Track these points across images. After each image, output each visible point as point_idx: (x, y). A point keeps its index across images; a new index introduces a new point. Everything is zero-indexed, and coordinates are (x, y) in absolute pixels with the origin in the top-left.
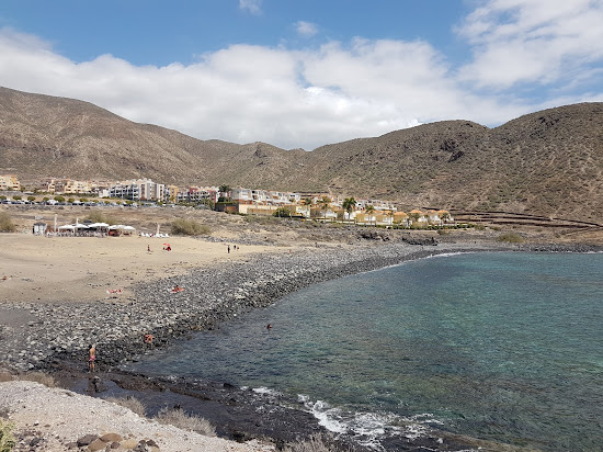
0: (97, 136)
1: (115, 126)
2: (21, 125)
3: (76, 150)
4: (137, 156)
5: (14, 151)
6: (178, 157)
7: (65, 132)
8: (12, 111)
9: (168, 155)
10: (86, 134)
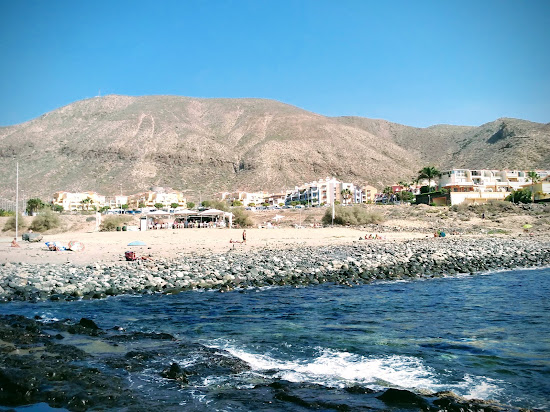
0: (282, 139)
1: (304, 124)
2: (196, 137)
3: (257, 160)
4: (332, 159)
5: (190, 170)
6: (385, 154)
7: (245, 140)
8: (187, 122)
9: (372, 153)
10: (269, 137)
